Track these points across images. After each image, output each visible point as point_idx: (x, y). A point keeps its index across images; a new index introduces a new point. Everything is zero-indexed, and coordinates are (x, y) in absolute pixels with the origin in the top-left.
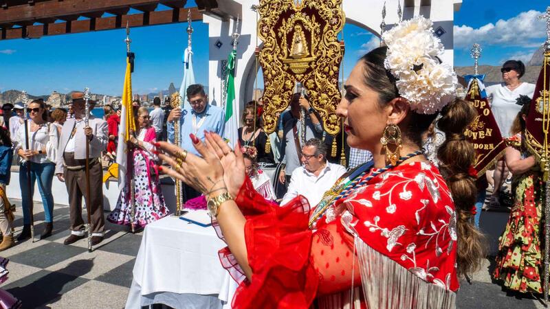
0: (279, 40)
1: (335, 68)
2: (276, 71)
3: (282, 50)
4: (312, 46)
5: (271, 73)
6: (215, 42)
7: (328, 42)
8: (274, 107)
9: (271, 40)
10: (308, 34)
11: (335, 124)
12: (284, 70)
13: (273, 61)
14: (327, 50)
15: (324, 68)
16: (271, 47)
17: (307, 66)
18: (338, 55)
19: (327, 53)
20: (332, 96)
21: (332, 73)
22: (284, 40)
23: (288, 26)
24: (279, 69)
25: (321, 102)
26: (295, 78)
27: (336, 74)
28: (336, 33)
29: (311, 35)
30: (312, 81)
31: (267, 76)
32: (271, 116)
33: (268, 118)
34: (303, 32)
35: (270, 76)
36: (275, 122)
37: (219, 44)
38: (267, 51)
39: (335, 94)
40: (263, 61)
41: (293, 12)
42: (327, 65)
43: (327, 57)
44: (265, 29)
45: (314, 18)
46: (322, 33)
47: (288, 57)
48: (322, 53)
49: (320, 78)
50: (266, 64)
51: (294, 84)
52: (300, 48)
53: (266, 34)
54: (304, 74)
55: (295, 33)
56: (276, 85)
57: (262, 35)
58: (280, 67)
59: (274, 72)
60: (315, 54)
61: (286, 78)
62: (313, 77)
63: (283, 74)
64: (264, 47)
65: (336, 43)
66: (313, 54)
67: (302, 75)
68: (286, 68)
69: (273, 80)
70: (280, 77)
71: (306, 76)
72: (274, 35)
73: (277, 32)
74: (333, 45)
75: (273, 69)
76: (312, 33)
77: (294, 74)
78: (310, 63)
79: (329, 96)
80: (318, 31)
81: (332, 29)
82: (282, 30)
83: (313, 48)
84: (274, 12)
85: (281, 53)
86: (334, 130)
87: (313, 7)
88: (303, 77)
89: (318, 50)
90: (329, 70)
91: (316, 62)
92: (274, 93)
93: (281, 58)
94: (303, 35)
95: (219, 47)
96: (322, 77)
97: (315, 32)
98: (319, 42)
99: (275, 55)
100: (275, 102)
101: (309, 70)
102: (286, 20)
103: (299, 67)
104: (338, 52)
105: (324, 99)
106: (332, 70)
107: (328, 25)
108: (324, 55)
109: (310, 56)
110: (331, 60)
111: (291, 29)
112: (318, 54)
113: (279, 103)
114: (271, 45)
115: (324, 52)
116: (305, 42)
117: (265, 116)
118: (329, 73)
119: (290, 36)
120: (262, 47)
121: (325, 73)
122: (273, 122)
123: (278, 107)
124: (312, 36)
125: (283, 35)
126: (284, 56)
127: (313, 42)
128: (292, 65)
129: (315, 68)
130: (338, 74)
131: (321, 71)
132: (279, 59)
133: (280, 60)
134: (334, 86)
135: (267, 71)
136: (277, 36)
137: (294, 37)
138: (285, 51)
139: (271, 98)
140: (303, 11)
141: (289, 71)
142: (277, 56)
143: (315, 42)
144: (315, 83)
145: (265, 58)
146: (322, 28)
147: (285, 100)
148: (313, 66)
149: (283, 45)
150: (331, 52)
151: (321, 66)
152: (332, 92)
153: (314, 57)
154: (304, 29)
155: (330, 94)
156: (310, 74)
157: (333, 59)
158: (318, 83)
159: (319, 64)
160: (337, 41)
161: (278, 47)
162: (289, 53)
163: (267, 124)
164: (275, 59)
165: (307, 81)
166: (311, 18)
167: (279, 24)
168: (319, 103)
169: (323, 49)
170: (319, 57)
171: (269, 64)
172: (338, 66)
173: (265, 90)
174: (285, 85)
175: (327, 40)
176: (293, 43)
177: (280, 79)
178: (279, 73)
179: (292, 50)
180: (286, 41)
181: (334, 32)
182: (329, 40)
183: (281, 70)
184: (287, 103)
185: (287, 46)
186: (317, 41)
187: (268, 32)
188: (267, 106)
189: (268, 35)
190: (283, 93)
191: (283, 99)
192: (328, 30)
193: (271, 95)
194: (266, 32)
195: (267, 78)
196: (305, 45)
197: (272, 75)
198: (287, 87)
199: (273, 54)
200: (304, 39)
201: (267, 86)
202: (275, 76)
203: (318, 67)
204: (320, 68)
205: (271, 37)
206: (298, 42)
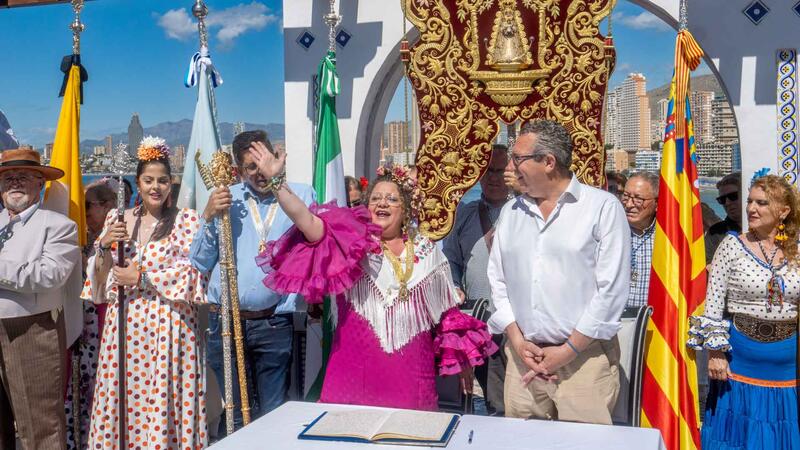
0: (459, 28)
1: (594, 95)
2: (450, 97)
3: (465, 50)
4: (541, 44)
5: (439, 103)
6: (297, 36)
7: (579, 37)
8: (448, 180)
9: (440, 27)
10: (530, 19)
12: (470, 95)
13: (445, 74)
14: (575, 54)
15: (569, 94)
16: (440, 42)
17: (529, 90)
18: (602, 68)
19: (575, 62)
20: (587, 156)
21: (586, 105)
22: (473, 28)
24: (458, 93)
26: (499, 113)
27: (597, 109)
28: (597, 18)
29: (538, 19)
31: (428, 108)
32: (440, 200)
33: (431, 203)
34: (518, 13)
35: (435, 108)
36: (450, 215)
37: (306, 39)
38: (429, 50)
39: (593, 152)
40: (419, 74)
42: (574, 88)
43: (574, 70)
46: (563, 16)
48: (563, 61)
49: (559, 116)
50: (425, 80)
51: (495, 127)
52: (508, 50)
53: (424, 12)
54: (521, 105)
55: (499, 14)
56: (451, 131)
57: (416, 13)
58: (461, 88)
59: (445, 100)
60: (546, 61)
61: (477, 114)
62: (542, 113)
63: (470, 105)
64: (420, 42)
65: (596, 42)
66: (541, 62)
67: (516, 108)
68: (476, 90)
69: (444, 118)
70: (462, 113)
71: (525, 110)
72: (445, 13)
73: (453, 9)
74: (590, 45)
75: (445, 93)
76: (542, 15)
77: (497, 106)
78: (536, 83)
80: (556, 12)
81: (587, 9)
82: (468, 5)
83: (543, 49)
85: (463, 56)
88: (518, 113)
89: (555, 53)
90: (581, 99)
91: (549, 80)
92: (448, 148)
93: (464, 68)
94: (519, 20)
95: (307, 45)
96: (564, 114)
97: (548, 13)
98: (556, 38)
99: (449, 62)
100: (448, 168)
101: (534, 97)
103: (508, 88)
104: (601, 61)
106: (588, 97)
107: (578, 0)
108: (568, 66)
109: (535, 66)
110: (584, 76)
111: (489, 4)
112: (554, 64)
113: (458, 171)
114: (438, 37)
115: (569, 58)
116: (523, 34)
118: (579, 104)
119: (486, 21)
120: (414, 39)
121: (570, 106)
122: (443, 213)
124: (541, 21)
125: (468, 17)
126: (471, 64)
127: (541, 34)
128: (492, 88)
129: (548, 93)
130: (600, 107)
131: (560, 99)
132: (459, 71)
133: (463, 74)
134: (591, 133)
135: (427, 98)
136: (454, 19)
137: (497, 21)
138: (474, 50)
139: (438, 160)
141: (485, 98)
142: (455, 64)
143: (547, 36)
145: (424, 67)
146: (564, 6)
147: (472, 164)
148: (542, 88)
149: (470, 39)
150: (584, 60)
151: (561, 90)
152: (587, 146)
153: (545, 69)
154: (520, 6)
155: (583, 149)
156: (535, 107)
157: (590, 77)
159: (557, 86)
160: (600, 37)
161: (457, 43)
162: (483, 53)
163: (428, 219)
164: (450, 69)
169: (566, 52)
170: (555, 71)
171: (435, 81)
172: (601, 89)
173: (424, 141)
174: (473, 129)
175: (576, 33)
176: (494, 35)
177: (461, 117)
178: (458, 103)
179: (491, 49)
180: (476, 30)
181: (593, 16)
182: (581, 33)
183: (464, 95)
184: (477, 171)
185: (481, 41)
186: (551, 34)
187: (431, 7)
188: (430, 176)
189: (431, 15)
190: (468, 147)
191: (467, 161)
192: (579, 11)
193: (438, 152)
194: (425, 7)
195: (429, 114)
196: (525, 41)
197: (441, 108)
198: (478, 134)
199: (444, 58)
200: (521, 27)
201: (430, 132)
202: (449, 109)
203: (554, 93)
204: (559, 93)
205: (438, 20)
206: (510, 35)
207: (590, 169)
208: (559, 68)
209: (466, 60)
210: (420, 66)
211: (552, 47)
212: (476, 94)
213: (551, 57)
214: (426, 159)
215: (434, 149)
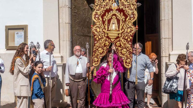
0: (104, 22)
1: (131, 37)
2: (101, 36)
3: (104, 27)
4: (120, 26)
5: (98, 38)
7: (128, 25)
8: (99, 54)
9: (100, 22)
10: (118, 21)
11: (129, 64)
12: (105, 36)
13: (100, 32)
14: (127, 29)
15: (125, 37)
16: (99, 25)
18: (133, 32)
19: (127, 30)
20: (128, 50)
21: (129, 40)
22: (106, 23)
23: (109, 16)
24: (102, 36)
25: (123, 53)
26: (111, 40)
27: (131, 41)
29: (120, 21)
30: (119, 43)
31: (96, 39)
32: (97, 58)
33: (95, 59)
34: (116, 20)
35: (97, 39)
36: (99, 61)
38: (97, 27)
39: (130, 50)
41: (112, 10)
42: (127, 36)
43: (127, 32)
44: (97, 16)
45: (122, 14)
46: (125, 21)
47: (108, 30)
48: (125, 30)
49: (123, 41)
50: (96, 33)
51: (109, 43)
52: (114, 27)
53: (97, 19)
54: (115, 39)
55: (112, 20)
56: (100, 44)
57: (95, 19)
60: (121, 30)
61: (106, 40)
62: (119, 41)
63: (105, 38)
64: (95, 25)
66: (120, 30)
67: (114, 39)
68: (106, 35)
69: (99, 41)
70: (103, 40)
71: (116, 40)
72: (101, 19)
73: (103, 18)
74: (130, 27)
75: (100, 35)
76: (121, 20)
77: (110, 39)
78: (119, 34)
79: (127, 50)
80: (124, 20)
81: (130, 19)
82: (106, 18)
84: (102, 9)
85: (104, 28)
86: (128, 66)
87: (122, 9)
88: (115, 40)
89: (123, 28)
90: (128, 38)
91: (121, 34)
92: (99, 47)
93: (104, 30)
96: (124, 41)
97: (122, 20)
98: (124, 25)
99: (101, 29)
100: (99, 51)
101: (118, 37)
102: (108, 13)
103: (113, 35)
104: (133, 30)
105: (124, 52)
106: (129, 38)
107: (129, 17)
108: (126, 31)
110: (129, 33)
111: (110, 18)
112: (123, 31)
113: (101, 52)
114: (99, 24)
115: (126, 30)
117: (94, 58)
118: (127, 39)
119: (109, 21)
121: (126, 39)
122: (98, 61)
123: (101, 54)
125: (106, 20)
126: (105, 30)
128: (109, 35)
129: (121, 37)
131: (124, 38)
132: (103, 31)
136: (103, 20)
137: (112, 21)
138: (106, 27)
139: (97, 49)
140: (117, 10)
141: (108, 37)
142: (102, 30)
143: (122, 25)
144: (120, 44)
145: (96, 30)
146: (126, 19)
147: (104, 51)
148: (120, 36)
149: (106, 25)
150: (129, 30)
151: (124, 36)
152: (129, 48)
153: (121, 32)
154: (117, 18)
155: (128, 49)
156: (118, 39)
158: (122, 44)
159: (123, 35)
160: (133, 25)
161: (103, 25)
162: (108, 28)
163: (95, 62)
164: (101, 31)
165: (116, 42)
166: (120, 13)
167: (104, 15)
168: (122, 53)
169: (125, 28)
170: (123, 32)
171: (98, 33)
174: (105, 43)
175: (128, 24)
176: (111, 24)
177: (103, 41)
178: (102, 38)
179: (110, 27)
180: (107, 23)
181: (132, 21)
182: (129, 24)
183: (103, 36)
184: (105, 52)
185: (108, 25)
186: (123, 24)
187: (98, 18)
188: (95, 53)
189: (98, 19)
190: (104, 47)
191: (103, 50)
192: (129, 20)
193: (97, 48)
194: (97, 18)
196: (117, 25)
197: (99, 39)
198: (106, 44)
199: (100, 28)
200: (116, 23)
201: (96, 44)
202: (100, 39)
203: (122, 37)
204: (123, 37)
205: (99, 21)
206: (114, 24)
207: (129, 53)
208: (124, 31)
209: (104, 29)
210: (95, 30)
211: (123, 27)
212: (106, 36)
213: (122, 29)
214: (95, 49)
215: (97, 47)
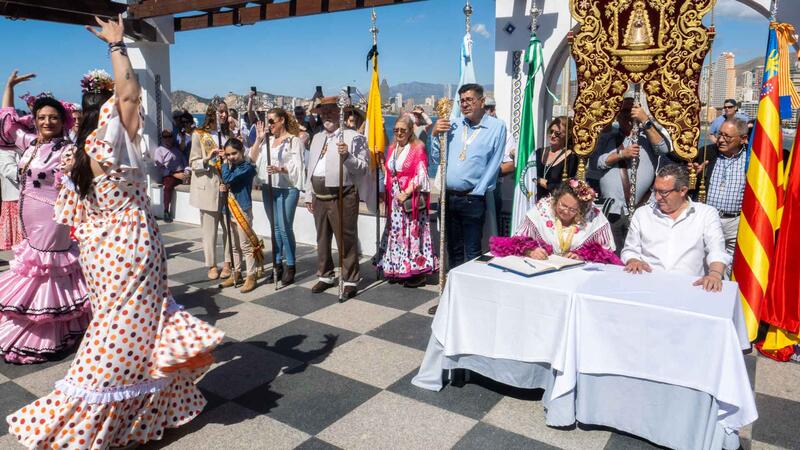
0: (606, 22)
1: (695, 65)
2: (598, 66)
3: (609, 36)
4: (660, 32)
5: (590, 70)
6: (504, 26)
7: (687, 27)
8: (594, 119)
9: (593, 22)
10: (654, 15)
11: (690, 145)
12: (611, 66)
13: (595, 52)
14: (684, 38)
15: (677, 65)
16: (593, 31)
17: (651, 62)
18: (702, 48)
19: (683, 43)
20: (688, 105)
21: (689, 72)
22: (615, 22)
23: (622, 2)
24: (603, 64)
25: (670, 113)
26: (629, 77)
27: (696, 75)
28: (701, 14)
29: (659, 15)
30: (656, 82)
31: (583, 73)
32: (588, 131)
33: (582, 133)
34: (646, 12)
35: (588, 73)
36: (594, 140)
37: (510, 28)
38: (586, 37)
39: (692, 103)
40: (579, 52)
42: (682, 61)
43: (682, 49)
44: (584, 4)
46: (677, 12)
47: (620, 47)
48: (675, 43)
49: (670, 79)
50: (582, 55)
51: (626, 86)
52: (638, 36)
53: (583, 13)
54: (644, 72)
55: (633, 13)
56: (597, 88)
57: (578, 13)
58: (605, 61)
59: (594, 68)
60: (663, 43)
61: (615, 77)
62: (658, 77)
63: (610, 71)
64: (581, 32)
65: (699, 30)
66: (660, 44)
67: (641, 74)
68: (615, 62)
69: (593, 79)
70: (605, 77)
71: (647, 75)
72: (597, 13)
73: (602, 10)
74: (695, 32)
75: (594, 63)
76: (662, 13)
77: (628, 72)
78: (655, 57)
79: (683, 105)
80: (672, 10)
81: (694, 8)
82: (613, 8)
83: (662, 35)
85: (608, 40)
86: (689, 152)
88: (642, 77)
89: (669, 37)
90: (686, 68)
91: (664, 55)
92: (594, 99)
93: (608, 48)
94: (646, 16)
95: (510, 32)
96: (673, 78)
97: (666, 11)
98: (671, 27)
99: (598, 44)
100: (594, 112)
101: (653, 67)
103: (636, 59)
104: (701, 43)
105: (674, 110)
106: (691, 67)
107: (688, 2)
108: (679, 46)
109: (656, 46)
110: (689, 53)
111: (627, 6)
112: (669, 45)
113: (600, 113)
114: (592, 28)
115: (679, 42)
116: (648, 25)
117: (577, 131)
118: (684, 72)
119: (624, 17)
120: (577, 30)
121: (678, 72)
122: (590, 139)
123: (599, 118)
124: (661, 17)
125: (612, 15)
126: (613, 45)
127: (661, 26)
128: (625, 60)
129: (663, 64)
130: (699, 74)
131: (672, 68)
132: (604, 50)
133: (607, 52)
134: (691, 91)
135: (582, 68)
136: (603, 16)
137: (631, 17)
138: (615, 37)
139: (588, 106)
141: (621, 67)
142: (602, 46)
143: (665, 27)
144: (661, 86)
145: (582, 47)
146: (678, 6)
147: (610, 109)
148: (659, 61)
149: (613, 29)
150: (690, 42)
151: (672, 62)
152: (688, 99)
153: (662, 48)
154: (648, 7)
155: (685, 101)
156: (654, 73)
157: (693, 54)
158: (665, 87)
159: (670, 60)
160: (702, 26)
161: (604, 32)
162: (621, 39)
163: (580, 142)
164: (599, 49)
165: (648, 83)
168: (665, 114)
169: (678, 37)
170: (670, 49)
171: (589, 56)
172: (700, 62)
173: (579, 94)
174: (612, 87)
175: (685, 24)
176: (629, 26)
177: (604, 79)
178: (603, 70)
179: (626, 36)
180: (617, 23)
181: (698, 12)
182: (689, 24)
183: (607, 65)
184: (613, 113)
185: (620, 31)
186: (668, 25)
187: (588, 9)
188: (582, 116)
189: (588, 14)
190: (608, 98)
191: (606, 107)
192: (688, 10)
193: (588, 101)
194: (584, 9)
195: (583, 76)
196: (649, 30)
197: (592, 73)
198: (615, 90)
199: (595, 42)
200: (648, 21)
201: (583, 88)
202: (597, 74)
203: (668, 63)
204: (671, 64)
205: (592, 17)
206: (639, 26)
207: (690, 114)
208: (672, 48)
209: (609, 42)
210: (579, 47)
211: (668, 34)
212: (615, 64)
213: (667, 40)
214: (580, 105)
215: (586, 99)
